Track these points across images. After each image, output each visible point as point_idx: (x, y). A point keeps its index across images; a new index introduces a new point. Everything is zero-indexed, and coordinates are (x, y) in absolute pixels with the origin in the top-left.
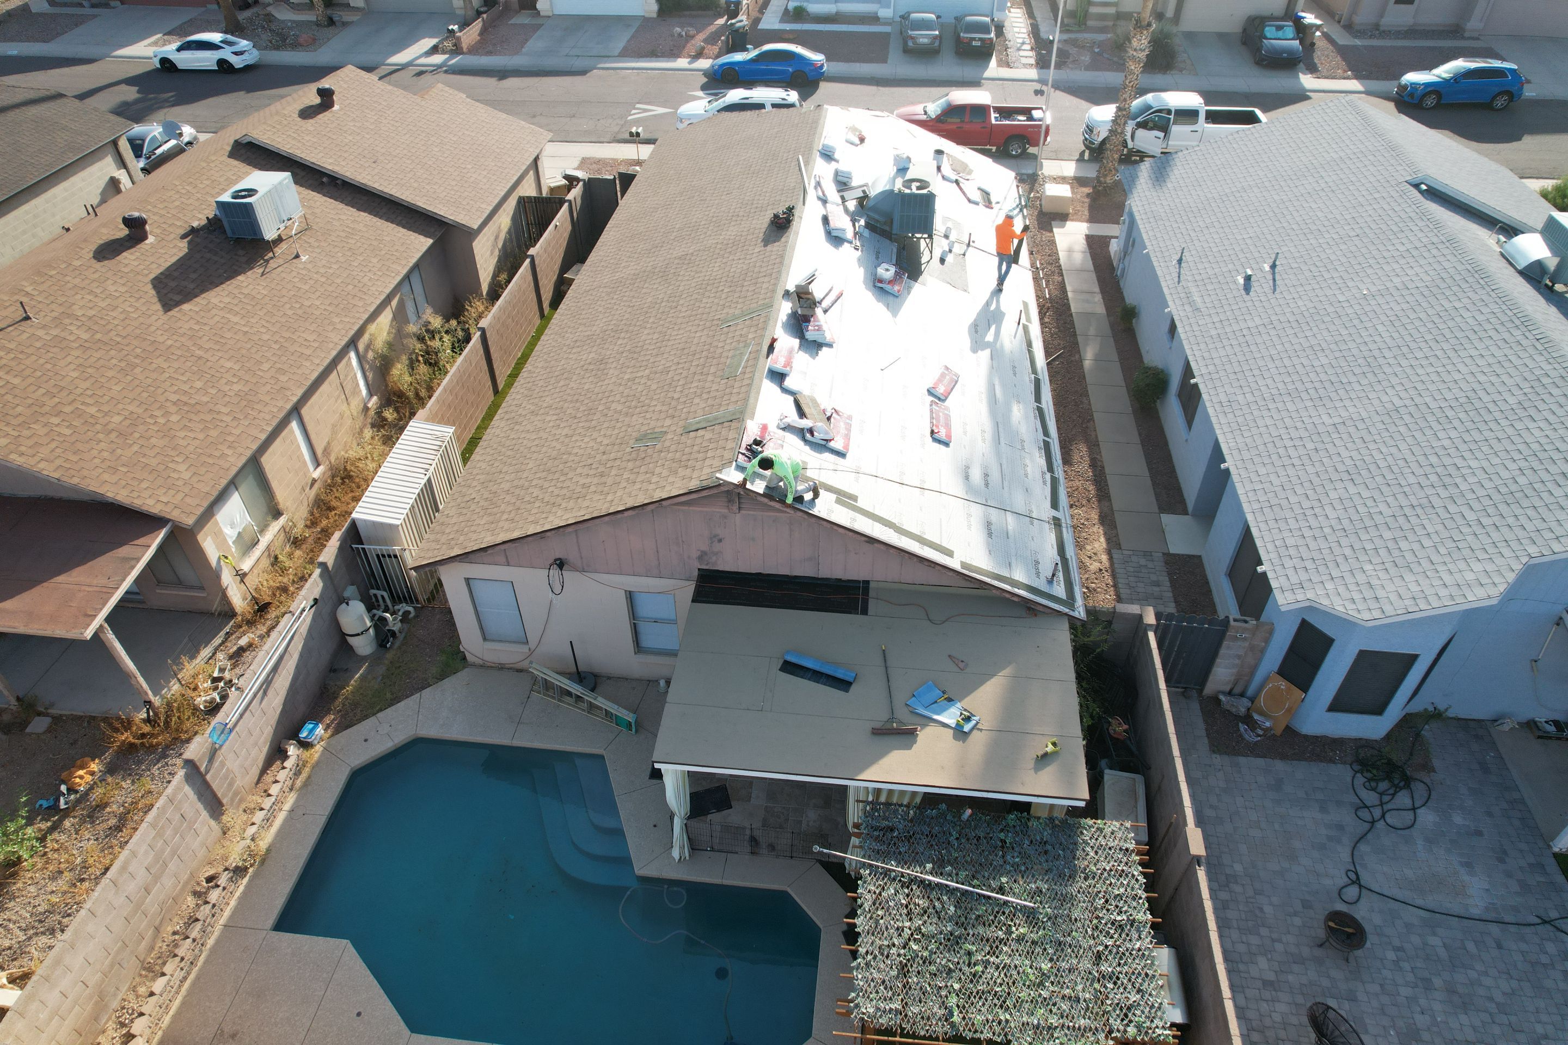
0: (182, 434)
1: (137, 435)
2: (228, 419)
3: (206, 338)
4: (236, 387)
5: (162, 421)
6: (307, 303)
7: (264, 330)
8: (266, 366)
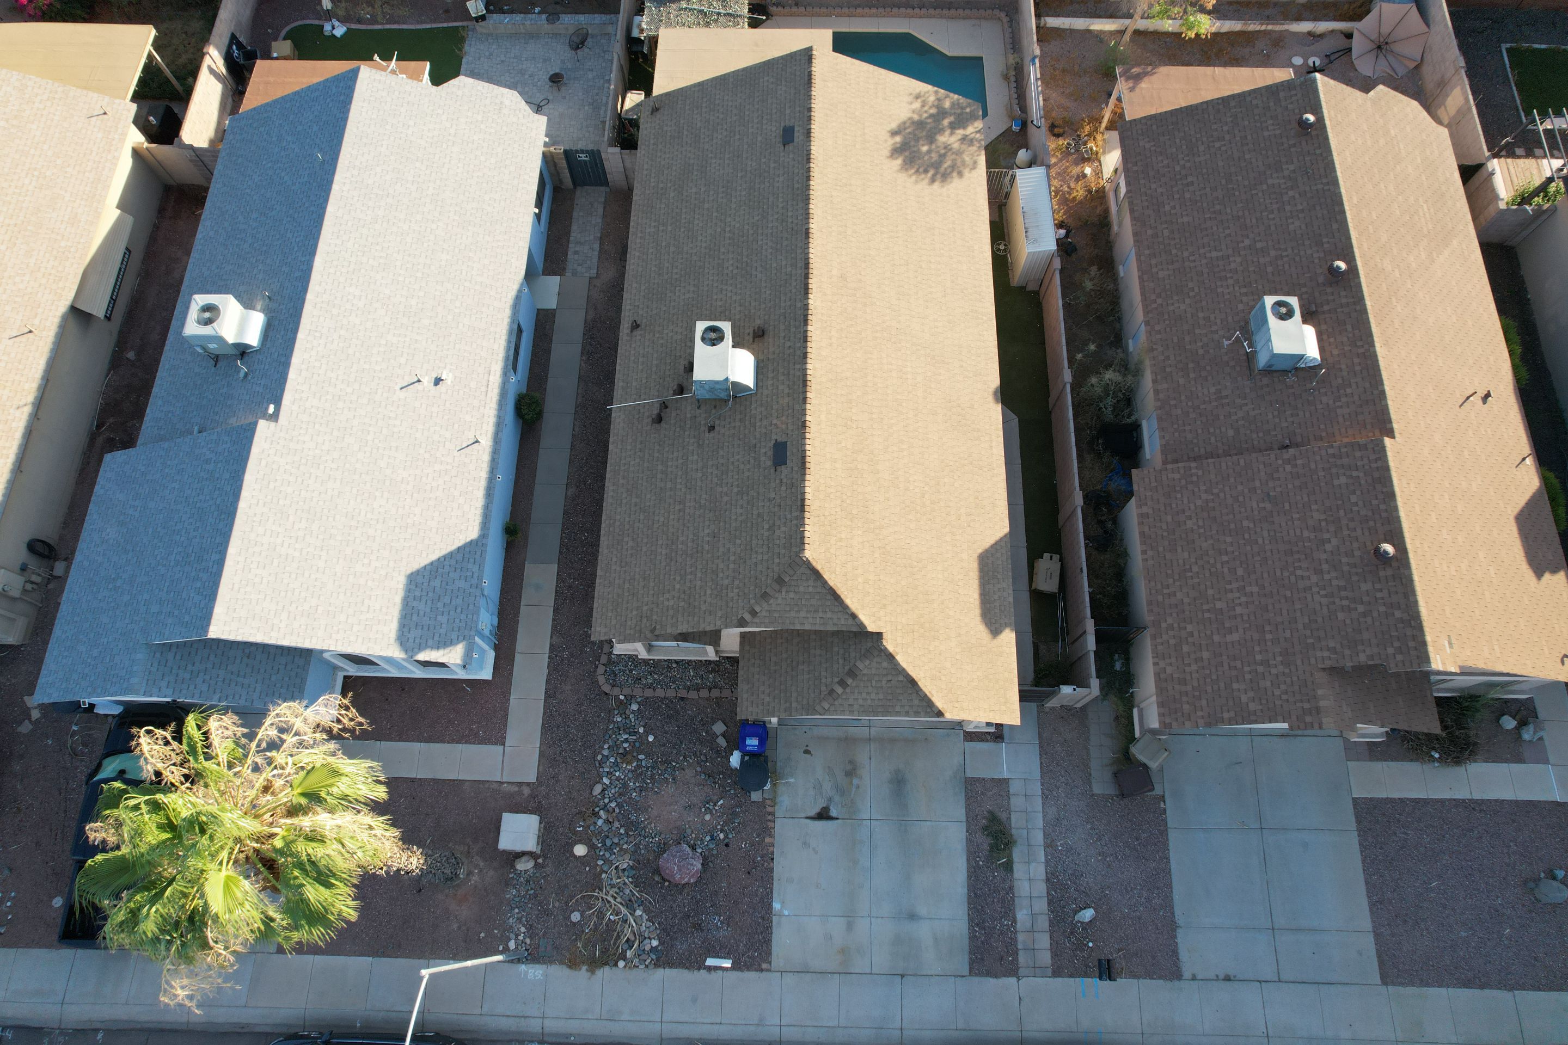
0: (1165, 162)
1: (1184, 147)
2: (1153, 186)
3: (1215, 228)
4: (1167, 208)
5: (1182, 162)
6: (1188, 301)
7: (1191, 258)
8: (1166, 233)
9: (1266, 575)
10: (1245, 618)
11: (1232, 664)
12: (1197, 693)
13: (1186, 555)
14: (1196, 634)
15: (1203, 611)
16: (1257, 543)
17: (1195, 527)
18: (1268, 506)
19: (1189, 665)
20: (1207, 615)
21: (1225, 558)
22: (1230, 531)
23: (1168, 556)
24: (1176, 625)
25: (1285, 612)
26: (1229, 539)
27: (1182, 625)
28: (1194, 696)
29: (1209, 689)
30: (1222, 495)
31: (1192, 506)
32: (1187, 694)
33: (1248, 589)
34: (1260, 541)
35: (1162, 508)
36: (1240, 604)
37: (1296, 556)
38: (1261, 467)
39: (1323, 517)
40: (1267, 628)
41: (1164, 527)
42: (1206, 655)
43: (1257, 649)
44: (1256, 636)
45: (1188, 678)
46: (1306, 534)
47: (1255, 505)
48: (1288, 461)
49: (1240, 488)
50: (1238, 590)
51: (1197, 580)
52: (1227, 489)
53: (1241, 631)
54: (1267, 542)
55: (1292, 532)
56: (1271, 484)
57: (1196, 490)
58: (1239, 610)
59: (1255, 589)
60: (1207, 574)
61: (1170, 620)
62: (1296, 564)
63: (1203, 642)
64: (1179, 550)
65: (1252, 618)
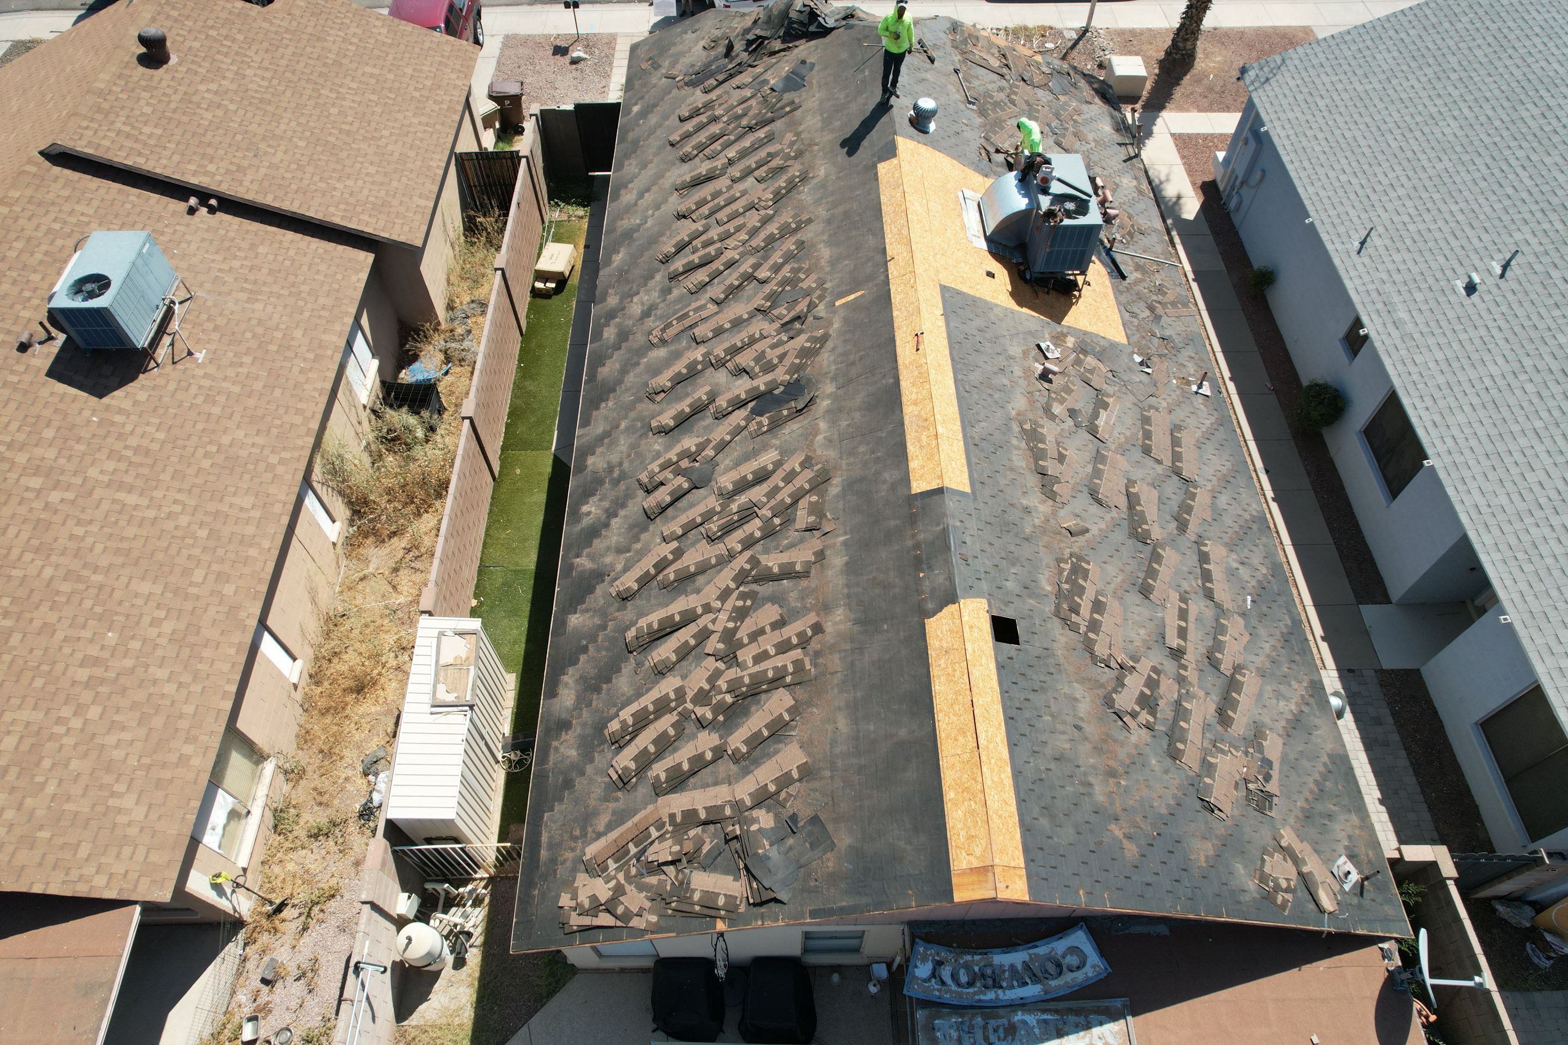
11: (382, 55)
13: (390, 147)
14: (410, 89)
15: (394, 100)
17: (366, 165)
19: (429, 72)
20: (392, 96)
21: (345, 127)
24: (430, 102)
26: (331, 139)
27: (423, 100)
51: (388, 124)
53: (360, 71)
54: (285, 120)
55: (249, 115)
56: (245, 163)
58: (354, 86)
59: (324, 92)
60: (374, 123)
62: (263, 90)
63: (406, 79)
64: (396, 155)
65: (341, 75)
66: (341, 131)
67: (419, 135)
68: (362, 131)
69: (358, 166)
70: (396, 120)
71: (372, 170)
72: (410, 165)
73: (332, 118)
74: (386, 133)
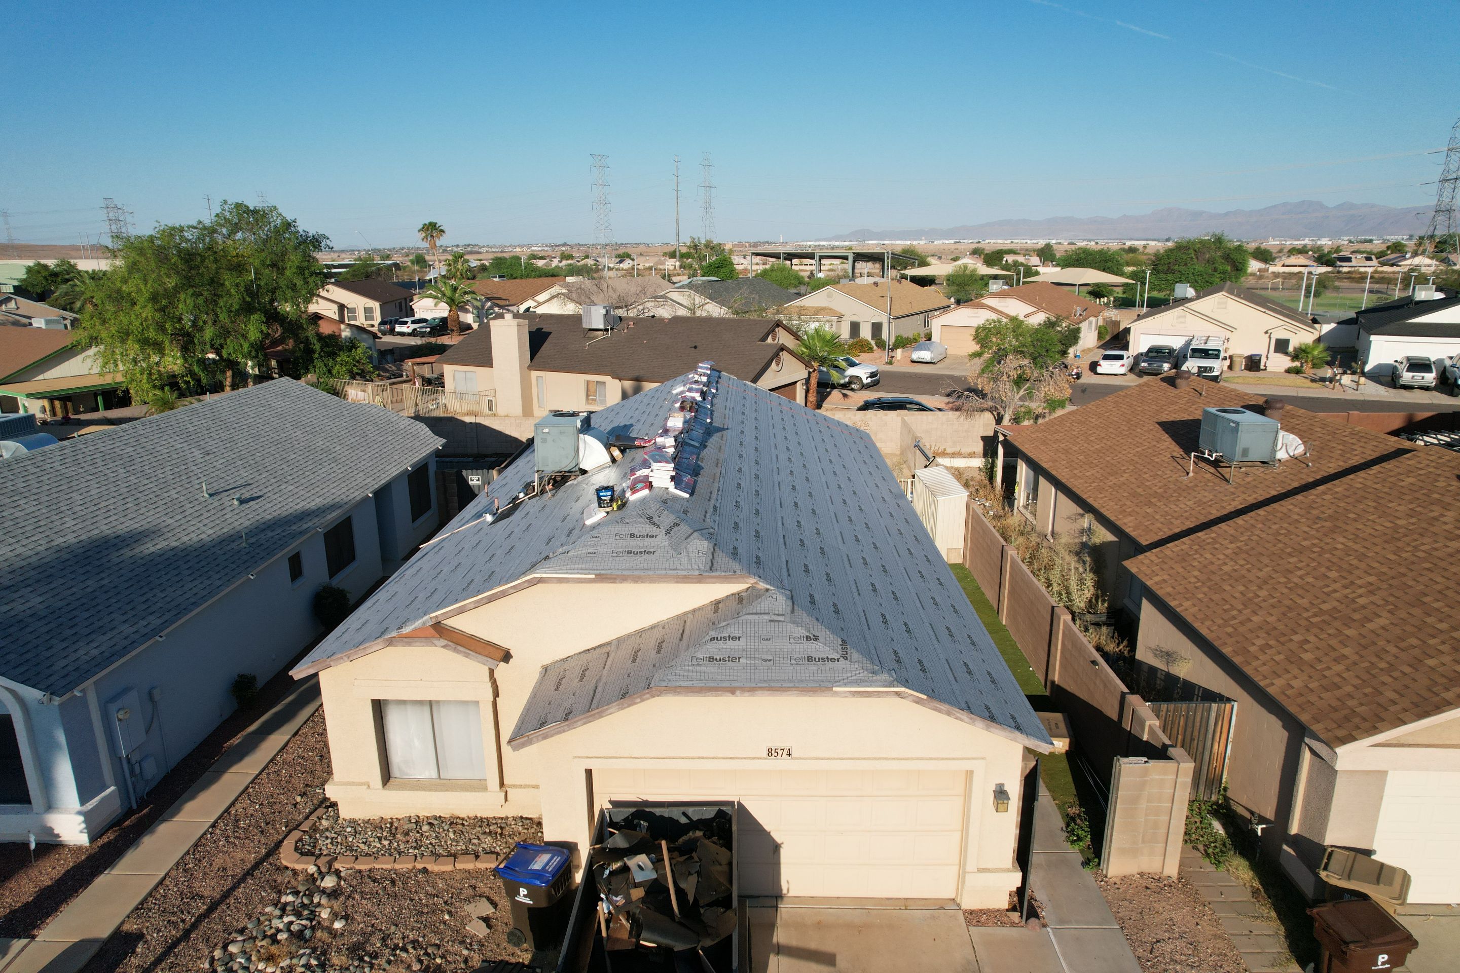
9: (1376, 565)
10: (1381, 602)
11: (1403, 645)
12: (1368, 690)
13: (1241, 588)
14: (1312, 638)
15: (1307, 619)
16: (1336, 549)
17: (1236, 567)
18: (1328, 524)
19: (1329, 668)
20: (1313, 620)
21: (1300, 573)
22: (1290, 554)
23: (1216, 597)
24: (1272, 642)
25: (1439, 579)
26: (1292, 560)
27: (1282, 639)
28: (1366, 695)
29: (1386, 679)
30: (1255, 538)
31: (1221, 557)
32: (1350, 696)
33: (1359, 582)
34: (1340, 546)
35: (1180, 570)
36: (1361, 596)
37: (1407, 539)
38: (1291, 507)
39: (1411, 506)
40: (1426, 599)
41: (1193, 580)
42: (1346, 651)
43: (1429, 620)
44: (1416, 611)
45: (1337, 680)
46: (1400, 522)
47: (1307, 529)
48: (1324, 493)
49: (1275, 527)
50: (1345, 587)
51: (1276, 600)
52: (1258, 532)
53: (1385, 614)
54: (1350, 544)
55: (1378, 527)
56: (1315, 512)
57: (1217, 546)
58: (1362, 601)
59: (1371, 579)
60: (1285, 591)
61: (1259, 642)
62: (1413, 544)
63: (1333, 642)
64: (1228, 588)
65: (1391, 599)
66: (1300, 569)
67: (1235, 613)
68: (1283, 580)
69: (1242, 562)
70: (1273, 606)
71: (1226, 568)
72: (1205, 589)
73: (1323, 570)
74: (1263, 593)
